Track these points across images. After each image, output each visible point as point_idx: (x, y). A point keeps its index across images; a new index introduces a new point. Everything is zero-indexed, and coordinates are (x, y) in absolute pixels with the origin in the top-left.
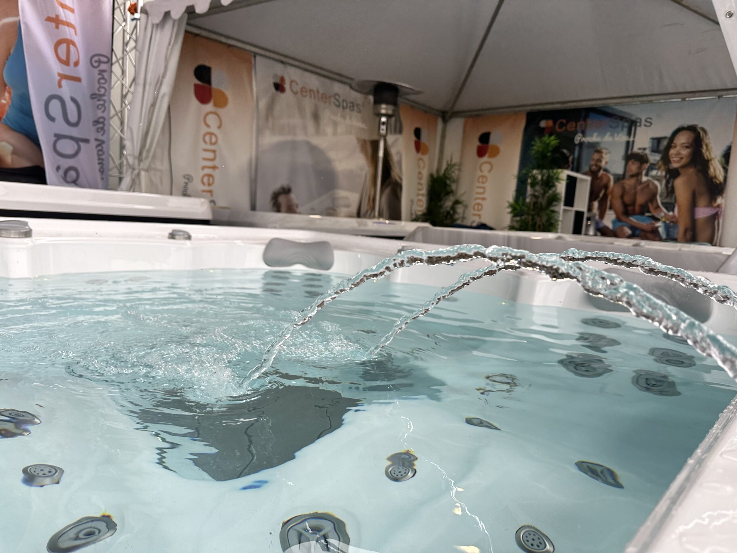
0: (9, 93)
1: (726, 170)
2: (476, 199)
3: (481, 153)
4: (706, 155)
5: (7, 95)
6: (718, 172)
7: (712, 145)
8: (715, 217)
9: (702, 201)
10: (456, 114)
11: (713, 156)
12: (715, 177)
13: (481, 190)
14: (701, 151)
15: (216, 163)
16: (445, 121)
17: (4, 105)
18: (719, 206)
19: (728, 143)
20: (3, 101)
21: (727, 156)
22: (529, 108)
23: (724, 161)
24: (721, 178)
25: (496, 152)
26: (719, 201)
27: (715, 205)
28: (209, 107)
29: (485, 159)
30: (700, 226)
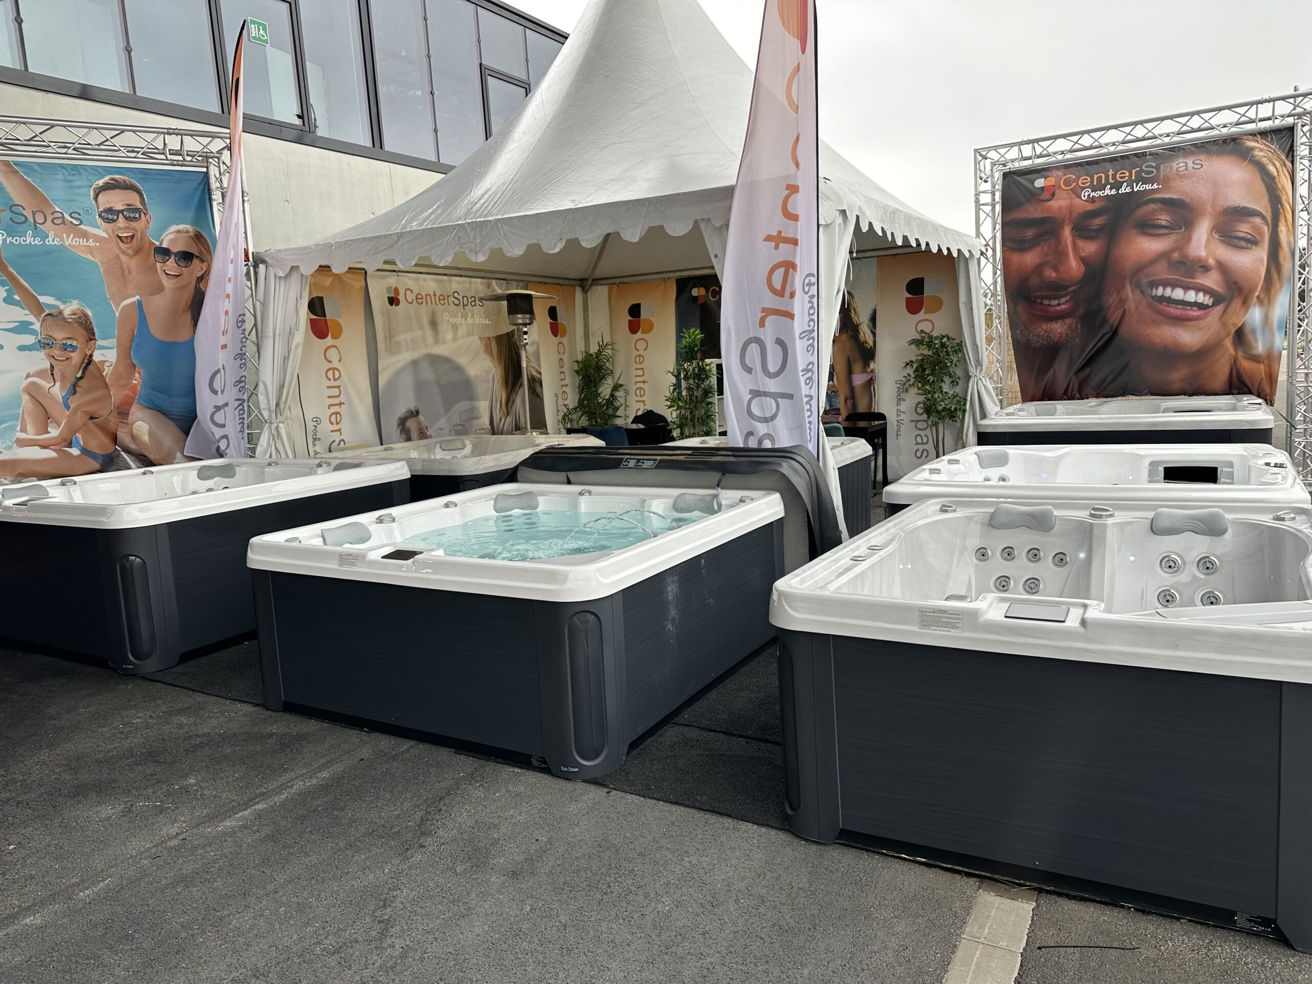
0: (139, 373)
1: (874, 334)
2: (636, 383)
3: (634, 328)
4: (855, 319)
5: (137, 375)
6: (867, 336)
7: (859, 309)
8: (870, 383)
9: (857, 367)
10: (597, 281)
11: (861, 320)
12: (866, 342)
13: (640, 373)
14: (850, 316)
15: (342, 399)
16: (585, 291)
17: (136, 385)
18: (872, 371)
19: (873, 307)
20: (135, 382)
21: (873, 319)
22: (678, 275)
23: (871, 325)
24: (871, 343)
25: (650, 327)
26: (872, 366)
27: (869, 370)
28: (329, 340)
29: (639, 335)
30: (858, 391)
